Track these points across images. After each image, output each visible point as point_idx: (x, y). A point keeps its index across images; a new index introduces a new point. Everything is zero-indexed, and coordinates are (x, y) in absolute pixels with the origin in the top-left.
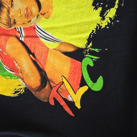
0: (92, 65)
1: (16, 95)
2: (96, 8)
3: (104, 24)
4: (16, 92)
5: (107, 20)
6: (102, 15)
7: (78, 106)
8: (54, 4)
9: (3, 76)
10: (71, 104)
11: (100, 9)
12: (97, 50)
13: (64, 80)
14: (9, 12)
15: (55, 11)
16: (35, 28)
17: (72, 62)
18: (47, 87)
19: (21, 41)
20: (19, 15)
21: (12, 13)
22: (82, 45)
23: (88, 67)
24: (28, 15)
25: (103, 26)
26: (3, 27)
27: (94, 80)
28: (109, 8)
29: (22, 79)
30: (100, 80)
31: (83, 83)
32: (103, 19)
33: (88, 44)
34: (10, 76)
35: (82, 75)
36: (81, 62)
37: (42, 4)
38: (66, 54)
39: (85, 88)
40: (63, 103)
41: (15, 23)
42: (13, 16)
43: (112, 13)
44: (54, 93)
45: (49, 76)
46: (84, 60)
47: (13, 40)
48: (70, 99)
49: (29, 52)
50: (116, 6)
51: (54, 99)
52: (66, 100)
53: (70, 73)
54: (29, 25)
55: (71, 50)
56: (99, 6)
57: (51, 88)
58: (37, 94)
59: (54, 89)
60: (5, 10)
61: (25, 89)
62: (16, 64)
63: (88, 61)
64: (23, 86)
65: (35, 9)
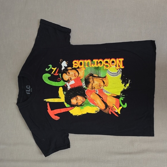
0: (123, 100)
1: (96, 112)
2: (123, 84)
3: (125, 88)
4: (96, 111)
5: (126, 87)
6: (125, 86)
7: (119, 113)
8: (109, 82)
9: (90, 106)
10: (117, 113)
11: (124, 84)
12: (124, 95)
13: (114, 105)
14: (92, 85)
15: (109, 84)
16: (102, 90)
17: (116, 99)
18: (108, 108)
19: (97, 94)
20: (96, 86)
21: (93, 85)
22: (119, 94)
23: (122, 101)
24: (100, 86)
25: (125, 89)
26: (89, 89)
27: (124, 104)
28: (127, 84)
29: (98, 107)
30: (126, 104)
31: (120, 106)
32: (125, 87)
33: (121, 94)
34: (93, 106)
35: (120, 104)
36: (119, 99)
37: (105, 83)
38: (114, 97)
39: (121, 107)
40: (114, 113)
41: (94, 88)
42: (94, 86)
43: (128, 85)
44: (110, 110)
45: (108, 104)
46: (120, 99)
47: (94, 93)
48: (116, 111)
49: (100, 97)
50: (129, 83)
51: (111, 112)
52: (115, 112)
53: (116, 103)
54: (100, 89)
55: (116, 96)
56: (124, 83)
57: (109, 108)
58: (104, 111)
59: (111, 109)
60: (91, 84)
61: (100, 110)
62: (95, 102)
63: (122, 99)
64: (99, 109)
65: (102, 84)
